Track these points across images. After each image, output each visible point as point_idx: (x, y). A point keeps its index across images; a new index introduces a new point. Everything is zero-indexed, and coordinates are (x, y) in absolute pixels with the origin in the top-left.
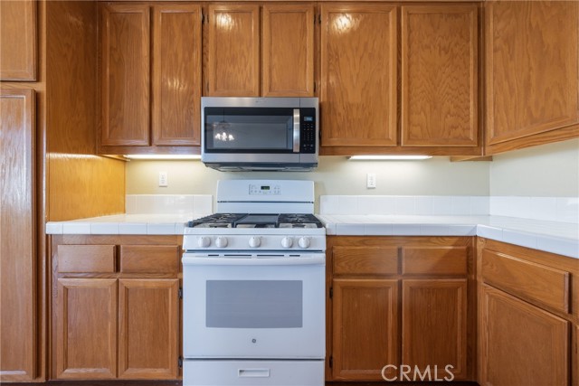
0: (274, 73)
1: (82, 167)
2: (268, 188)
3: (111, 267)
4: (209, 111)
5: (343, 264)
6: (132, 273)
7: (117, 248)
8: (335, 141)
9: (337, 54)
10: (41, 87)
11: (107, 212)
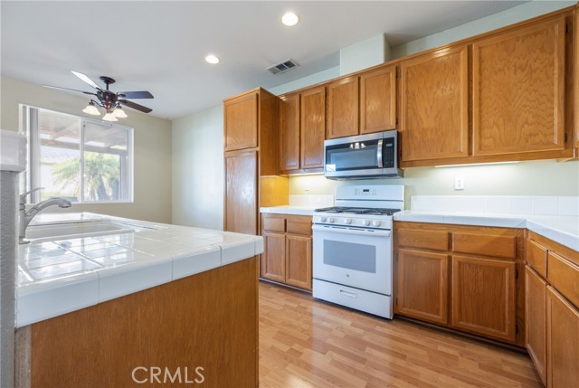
0: (368, 117)
1: (272, 181)
2: (368, 191)
3: (283, 229)
4: (329, 148)
5: (405, 239)
6: (291, 232)
7: (286, 220)
8: (413, 158)
9: (414, 95)
10: (258, 149)
11: (281, 204)
